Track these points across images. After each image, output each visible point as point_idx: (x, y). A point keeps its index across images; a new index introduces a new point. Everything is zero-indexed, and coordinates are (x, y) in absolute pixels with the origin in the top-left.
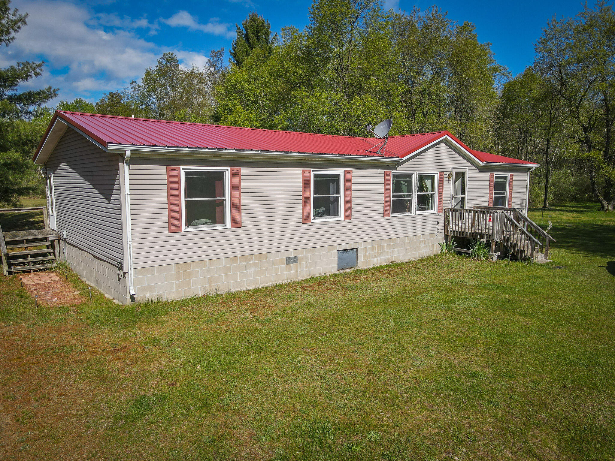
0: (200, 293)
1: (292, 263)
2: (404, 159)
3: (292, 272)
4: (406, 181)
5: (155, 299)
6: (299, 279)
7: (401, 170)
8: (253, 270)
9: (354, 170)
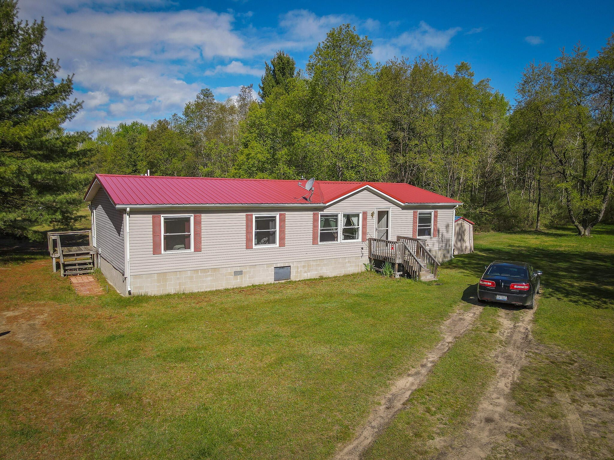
0: (172, 292)
1: (238, 275)
2: (327, 204)
3: (238, 280)
4: (334, 219)
5: (143, 294)
6: (243, 286)
7: (326, 212)
8: (209, 278)
9: (287, 213)
